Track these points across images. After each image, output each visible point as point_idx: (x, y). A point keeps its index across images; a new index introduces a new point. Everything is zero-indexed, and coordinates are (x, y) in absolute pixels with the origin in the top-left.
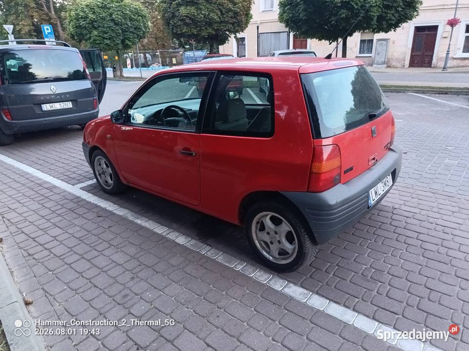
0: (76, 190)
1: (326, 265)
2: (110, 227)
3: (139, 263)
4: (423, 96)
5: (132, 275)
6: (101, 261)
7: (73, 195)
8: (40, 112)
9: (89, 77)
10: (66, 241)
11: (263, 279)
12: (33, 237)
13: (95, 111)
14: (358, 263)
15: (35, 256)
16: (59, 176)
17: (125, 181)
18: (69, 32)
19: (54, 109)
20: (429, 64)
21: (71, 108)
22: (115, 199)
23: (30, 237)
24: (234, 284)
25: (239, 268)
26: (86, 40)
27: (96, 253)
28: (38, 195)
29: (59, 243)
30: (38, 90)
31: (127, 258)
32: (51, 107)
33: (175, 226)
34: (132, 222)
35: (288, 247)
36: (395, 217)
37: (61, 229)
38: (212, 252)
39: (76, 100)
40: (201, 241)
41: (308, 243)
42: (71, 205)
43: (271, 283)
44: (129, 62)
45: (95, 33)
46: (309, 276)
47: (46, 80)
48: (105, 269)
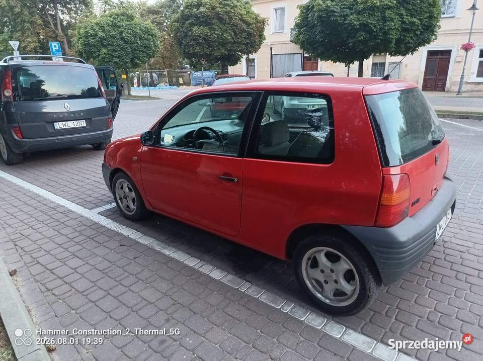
0: (94, 215)
1: (385, 308)
2: (135, 258)
3: (173, 302)
4: (444, 120)
5: (166, 317)
6: (130, 299)
7: (91, 221)
8: (53, 131)
9: (104, 95)
10: (88, 274)
11: (317, 324)
12: (51, 268)
13: (109, 130)
14: (420, 305)
15: (54, 291)
16: (74, 199)
17: (150, 207)
18: (77, 49)
19: (67, 127)
20: (443, 88)
21: (84, 127)
22: (137, 226)
23: (47, 269)
24: (284, 330)
25: (287, 309)
26: (94, 58)
27: (124, 289)
28: (52, 220)
29: (79, 276)
30: (49, 107)
31: (159, 295)
32: (64, 125)
33: (207, 258)
34: (159, 253)
35: (347, 287)
36: (447, 251)
37: (82, 259)
38: (253, 289)
39: (90, 119)
40: (238, 276)
41: (372, 284)
42: (89, 232)
43: (327, 328)
44: (135, 81)
45: (105, 51)
46: (368, 320)
47: (60, 97)
48: (134, 309)
